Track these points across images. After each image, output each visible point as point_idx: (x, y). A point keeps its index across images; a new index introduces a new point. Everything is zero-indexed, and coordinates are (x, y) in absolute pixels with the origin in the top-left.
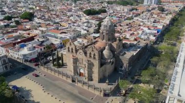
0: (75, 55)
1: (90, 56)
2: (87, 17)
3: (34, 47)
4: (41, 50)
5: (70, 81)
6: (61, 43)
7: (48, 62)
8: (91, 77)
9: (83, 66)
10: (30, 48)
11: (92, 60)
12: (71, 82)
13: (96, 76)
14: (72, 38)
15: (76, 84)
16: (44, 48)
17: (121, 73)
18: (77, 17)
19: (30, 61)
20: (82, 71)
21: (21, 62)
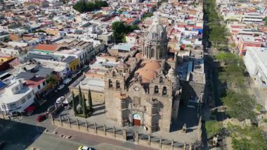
0: (124, 92)
1: (156, 92)
2: (84, 15)
3: (25, 85)
4: (39, 87)
5: (122, 139)
6: (68, 69)
7: (62, 108)
8: (157, 124)
9: (141, 109)
10: (17, 88)
11: (160, 98)
12: (125, 140)
13: (165, 122)
14: (82, 57)
15: (136, 143)
16: (44, 83)
17: (192, 106)
18: (64, 16)
19: (25, 114)
20: (137, 117)
21: (7, 118)
